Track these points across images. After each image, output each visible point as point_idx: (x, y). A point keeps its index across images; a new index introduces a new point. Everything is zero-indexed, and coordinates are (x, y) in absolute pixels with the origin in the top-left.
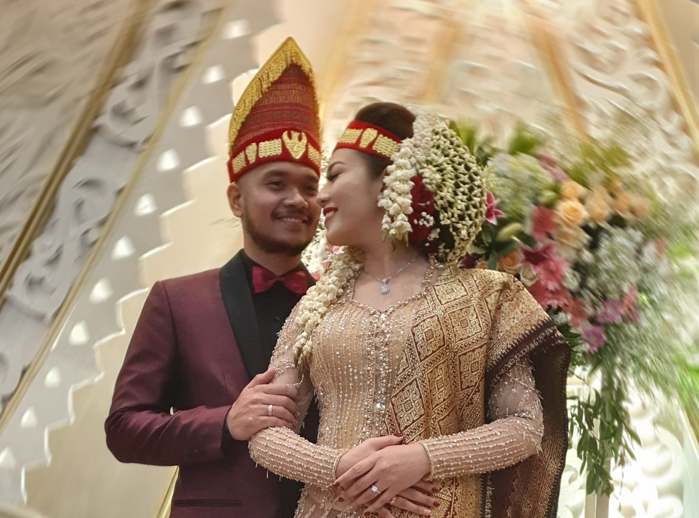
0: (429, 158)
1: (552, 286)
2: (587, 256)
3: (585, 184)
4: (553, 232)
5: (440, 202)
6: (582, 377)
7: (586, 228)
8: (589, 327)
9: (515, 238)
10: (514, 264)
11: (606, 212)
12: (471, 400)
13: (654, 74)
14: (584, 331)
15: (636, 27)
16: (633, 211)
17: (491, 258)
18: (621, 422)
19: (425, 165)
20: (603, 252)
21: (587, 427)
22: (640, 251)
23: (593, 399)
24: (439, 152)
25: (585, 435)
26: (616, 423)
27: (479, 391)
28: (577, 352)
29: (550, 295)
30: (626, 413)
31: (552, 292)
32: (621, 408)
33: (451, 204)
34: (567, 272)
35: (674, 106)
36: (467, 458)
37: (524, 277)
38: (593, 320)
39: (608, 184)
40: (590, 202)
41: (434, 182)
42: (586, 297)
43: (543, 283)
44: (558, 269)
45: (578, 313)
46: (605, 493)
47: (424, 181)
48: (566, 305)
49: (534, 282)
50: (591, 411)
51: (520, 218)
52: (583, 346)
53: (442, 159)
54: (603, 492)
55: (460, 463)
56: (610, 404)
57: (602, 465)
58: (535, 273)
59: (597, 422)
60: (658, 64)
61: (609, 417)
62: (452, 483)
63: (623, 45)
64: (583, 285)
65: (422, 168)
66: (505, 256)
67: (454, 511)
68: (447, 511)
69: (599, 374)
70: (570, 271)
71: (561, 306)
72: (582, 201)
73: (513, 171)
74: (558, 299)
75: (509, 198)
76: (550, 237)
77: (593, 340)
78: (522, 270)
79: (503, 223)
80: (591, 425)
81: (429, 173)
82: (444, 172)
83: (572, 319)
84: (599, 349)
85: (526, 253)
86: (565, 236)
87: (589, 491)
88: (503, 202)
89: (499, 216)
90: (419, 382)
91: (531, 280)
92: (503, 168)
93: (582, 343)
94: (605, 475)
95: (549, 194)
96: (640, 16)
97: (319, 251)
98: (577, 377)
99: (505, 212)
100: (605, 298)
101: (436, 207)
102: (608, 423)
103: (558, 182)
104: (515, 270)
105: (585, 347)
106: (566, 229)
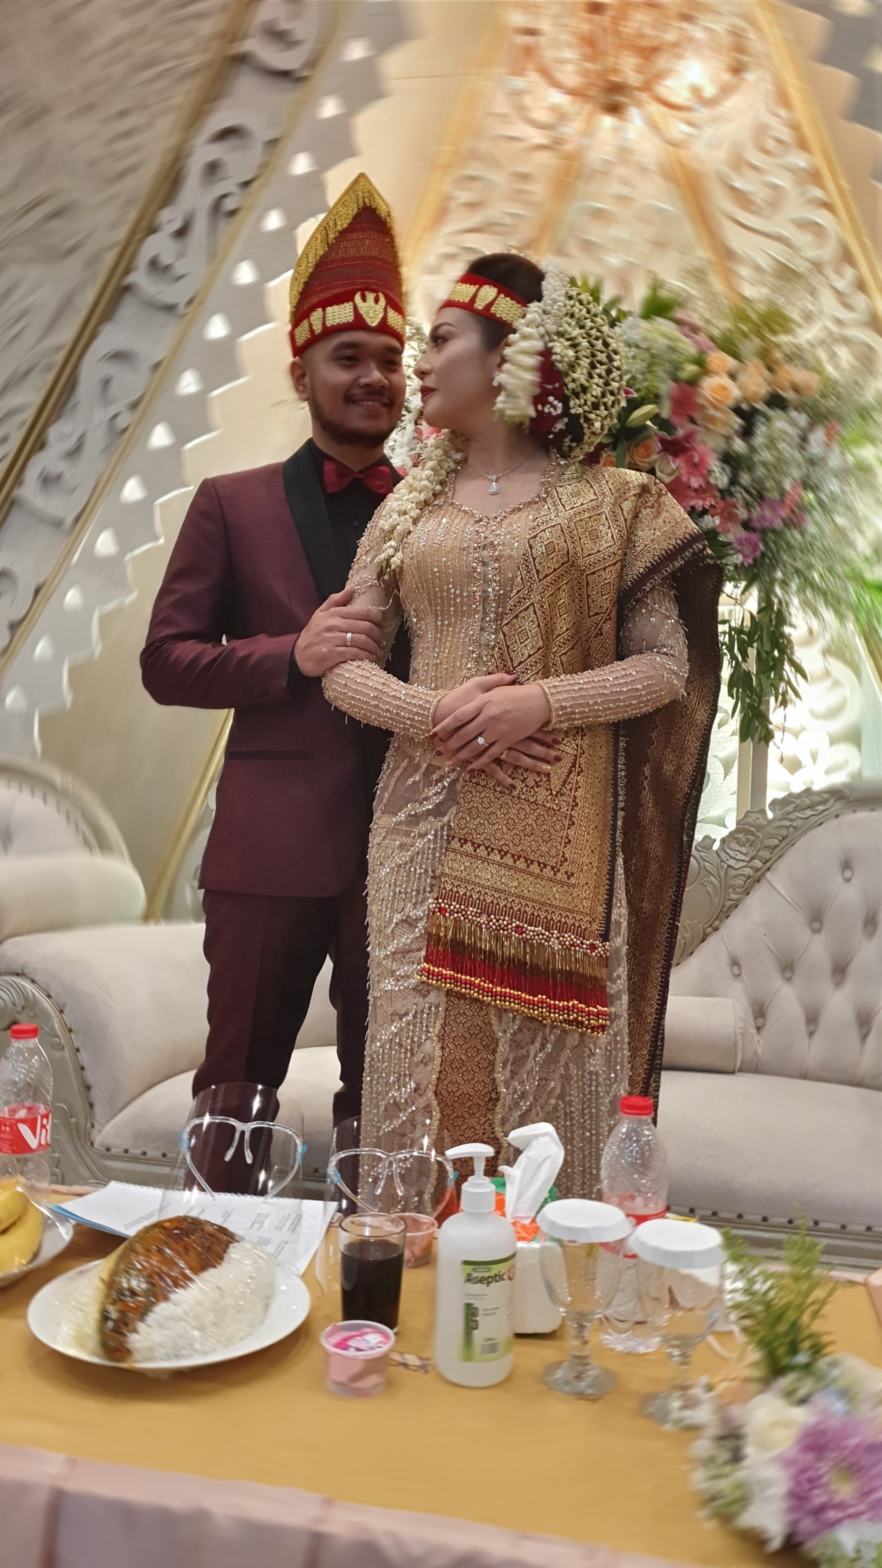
0: (561, 329)
1: (695, 482)
2: (739, 445)
3: (736, 356)
4: (697, 416)
5: (571, 385)
6: (734, 596)
7: (737, 411)
8: (742, 533)
9: (649, 423)
10: (649, 456)
11: (763, 390)
12: (600, 630)
13: (822, 217)
14: (736, 539)
15: (800, 160)
16: (796, 389)
17: (620, 448)
18: (782, 652)
19: (555, 338)
20: (759, 439)
21: (740, 659)
22: (804, 439)
23: (748, 623)
24: (574, 323)
25: (737, 667)
26: (776, 653)
27: (610, 619)
28: (727, 565)
29: (694, 494)
30: (789, 641)
31: (696, 490)
32: (782, 635)
33: (584, 389)
34: (715, 465)
35: (847, 257)
36: (596, 703)
37: (661, 472)
38: (747, 525)
39: (765, 355)
40: (742, 378)
41: (566, 359)
42: (739, 496)
43: (684, 479)
44: (702, 460)
45: (729, 516)
46: (763, 741)
47: (554, 357)
48: (712, 506)
49: (673, 478)
50: (745, 638)
51: (656, 399)
52: (735, 556)
53: (576, 332)
54: (760, 739)
55: (587, 710)
56: (768, 628)
57: (759, 704)
58: (674, 467)
59: (752, 652)
60: (827, 206)
61: (767, 647)
62: (577, 733)
63: (783, 181)
64: (733, 481)
65: (552, 341)
66: (637, 445)
67: (580, 767)
68: (571, 767)
69: (755, 592)
70: (718, 463)
71: (706, 507)
72: (732, 376)
73: (645, 339)
74: (704, 500)
75: (643, 373)
76: (693, 421)
77: (747, 550)
78: (658, 463)
79: (634, 405)
80: (745, 656)
81: (560, 347)
82: (579, 348)
83: (721, 523)
84: (755, 560)
85: (663, 441)
86: (712, 420)
87: (743, 738)
88: (633, 378)
89: (630, 396)
90: (537, 606)
91: (670, 475)
92: (635, 335)
93: (733, 554)
94: (764, 719)
95: (691, 369)
96: (803, 145)
97: (405, 439)
98: (728, 595)
99: (638, 391)
100: (761, 497)
101: (566, 391)
102: (767, 653)
103: (702, 352)
104: (649, 463)
105: (738, 559)
106: (712, 412)
